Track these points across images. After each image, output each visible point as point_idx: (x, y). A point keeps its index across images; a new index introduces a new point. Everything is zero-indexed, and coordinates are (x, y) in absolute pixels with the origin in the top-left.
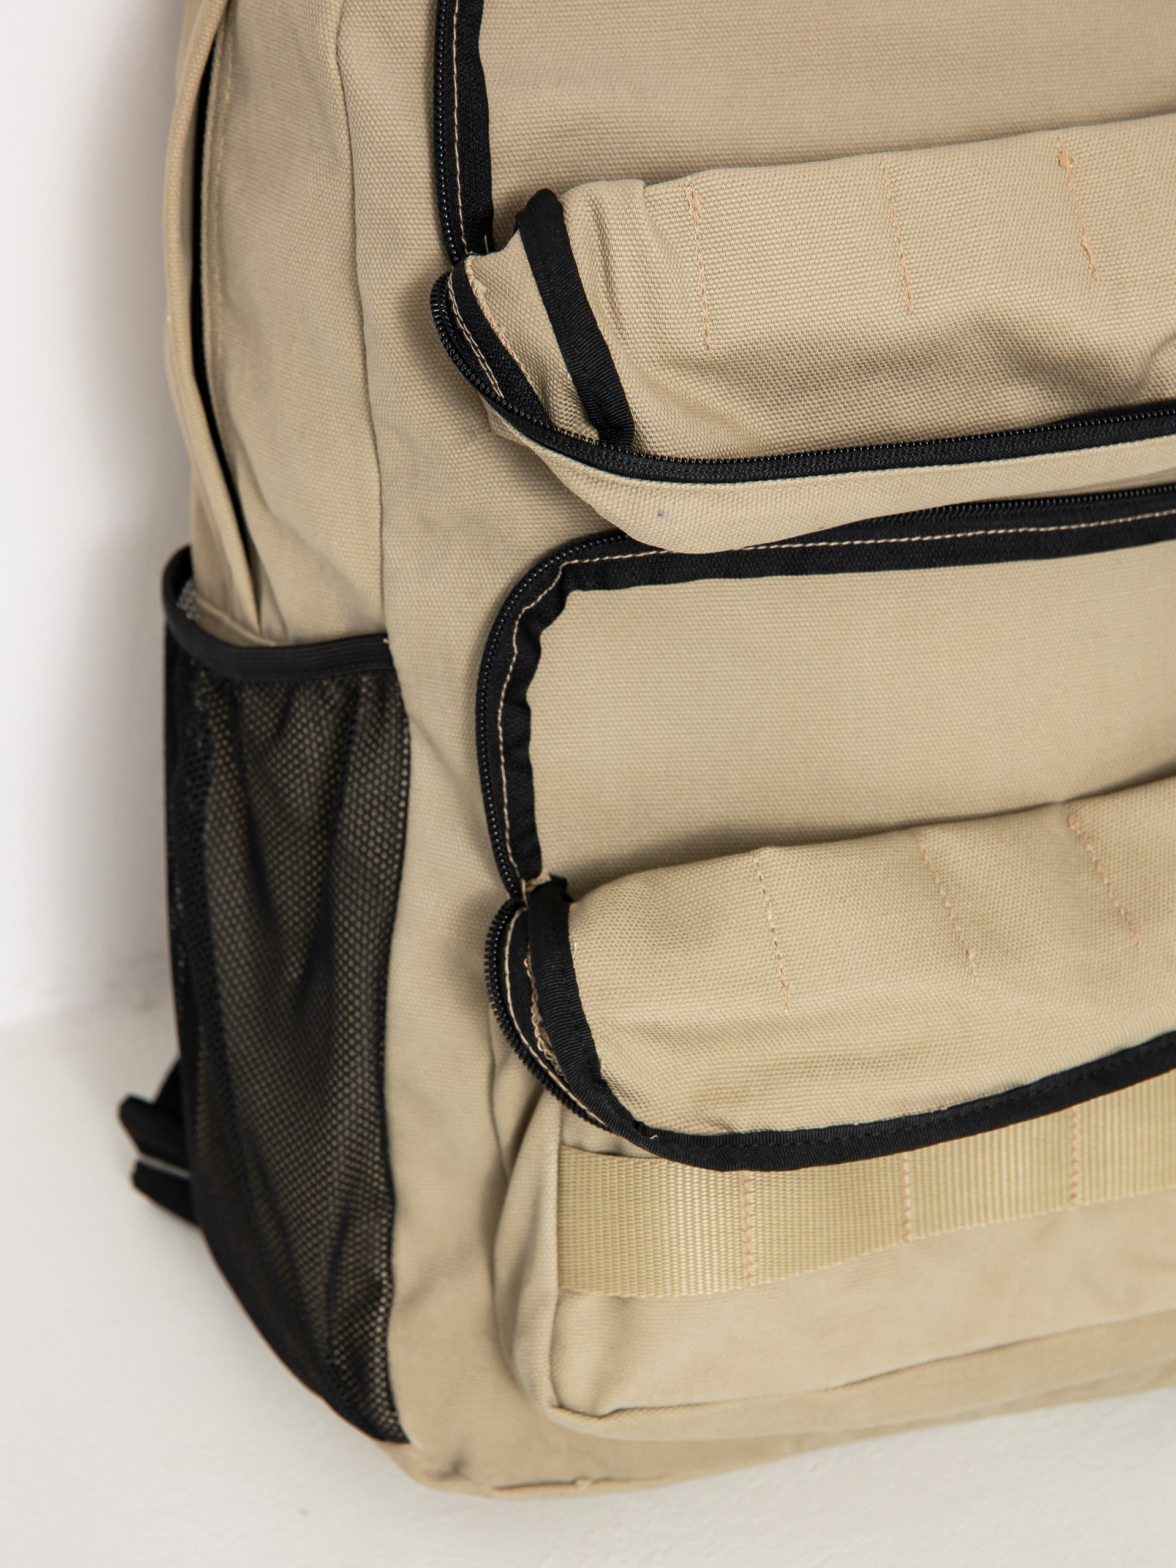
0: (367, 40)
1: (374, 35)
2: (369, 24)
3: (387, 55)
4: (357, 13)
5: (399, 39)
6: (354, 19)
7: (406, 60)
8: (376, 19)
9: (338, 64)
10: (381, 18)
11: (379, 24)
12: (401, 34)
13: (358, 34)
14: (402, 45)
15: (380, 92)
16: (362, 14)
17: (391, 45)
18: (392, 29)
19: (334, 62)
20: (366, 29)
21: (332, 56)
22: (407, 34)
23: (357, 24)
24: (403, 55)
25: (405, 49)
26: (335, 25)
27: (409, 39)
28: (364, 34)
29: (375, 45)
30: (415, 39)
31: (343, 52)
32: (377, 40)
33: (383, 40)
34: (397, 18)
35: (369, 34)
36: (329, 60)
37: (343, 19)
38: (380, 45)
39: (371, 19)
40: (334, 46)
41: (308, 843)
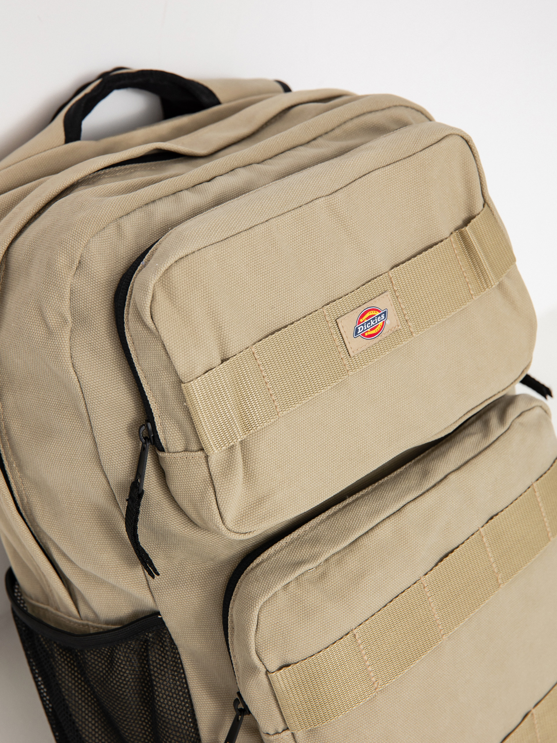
0: (86, 356)
1: (89, 353)
2: (84, 349)
3: (97, 360)
4: (78, 346)
5: (101, 352)
6: (77, 348)
7: (107, 360)
8: (87, 345)
9: (75, 371)
10: (90, 345)
11: (89, 347)
12: (101, 349)
13: (81, 355)
14: (103, 354)
15: (100, 380)
16: (80, 345)
17: (98, 355)
18: (96, 348)
19: (73, 371)
20: (84, 351)
21: (71, 368)
22: (104, 349)
23: (79, 350)
24: (105, 358)
25: (105, 355)
26: (69, 354)
27: (106, 351)
28: (84, 354)
29: (91, 357)
30: (108, 350)
31: (77, 365)
32: (91, 355)
33: (93, 354)
34: (97, 343)
35: (86, 353)
36: (70, 371)
37: (72, 350)
38: (93, 356)
39: (85, 346)
40: (71, 364)
41: (139, 716)
